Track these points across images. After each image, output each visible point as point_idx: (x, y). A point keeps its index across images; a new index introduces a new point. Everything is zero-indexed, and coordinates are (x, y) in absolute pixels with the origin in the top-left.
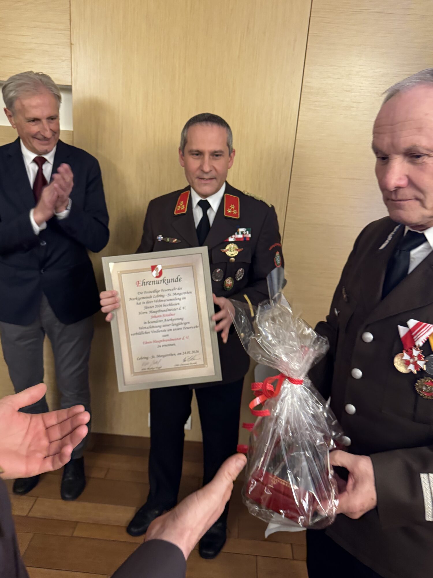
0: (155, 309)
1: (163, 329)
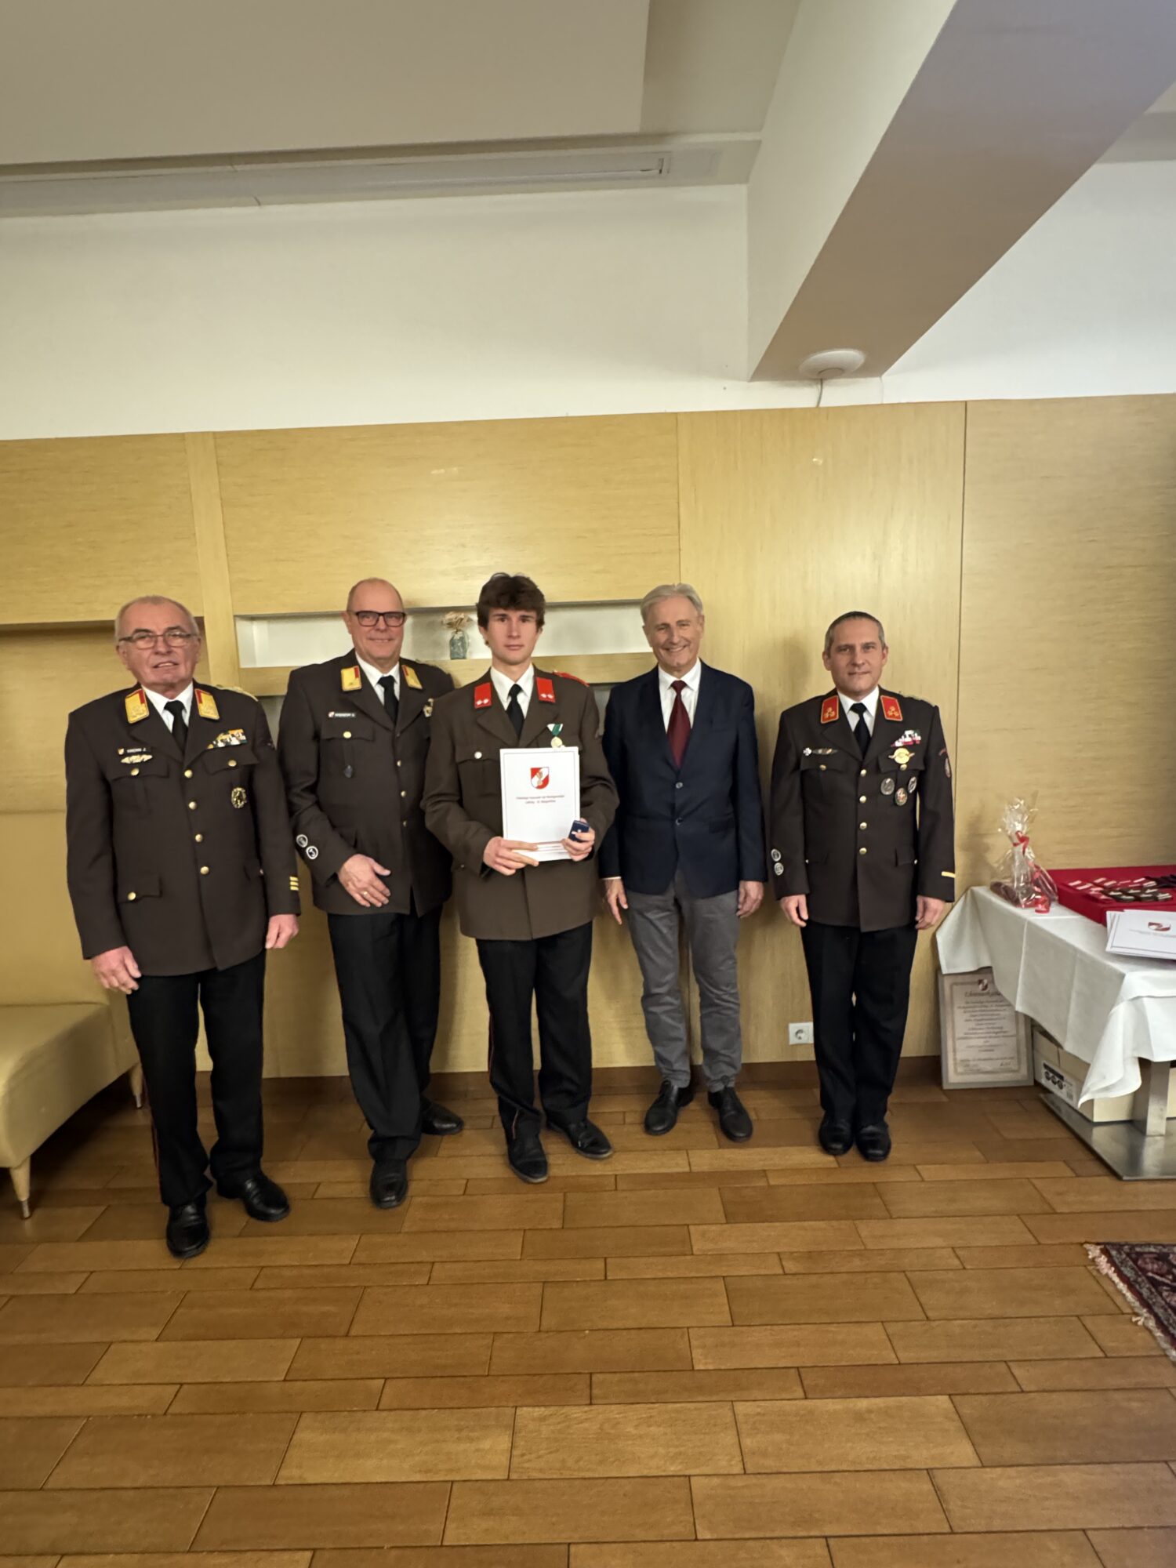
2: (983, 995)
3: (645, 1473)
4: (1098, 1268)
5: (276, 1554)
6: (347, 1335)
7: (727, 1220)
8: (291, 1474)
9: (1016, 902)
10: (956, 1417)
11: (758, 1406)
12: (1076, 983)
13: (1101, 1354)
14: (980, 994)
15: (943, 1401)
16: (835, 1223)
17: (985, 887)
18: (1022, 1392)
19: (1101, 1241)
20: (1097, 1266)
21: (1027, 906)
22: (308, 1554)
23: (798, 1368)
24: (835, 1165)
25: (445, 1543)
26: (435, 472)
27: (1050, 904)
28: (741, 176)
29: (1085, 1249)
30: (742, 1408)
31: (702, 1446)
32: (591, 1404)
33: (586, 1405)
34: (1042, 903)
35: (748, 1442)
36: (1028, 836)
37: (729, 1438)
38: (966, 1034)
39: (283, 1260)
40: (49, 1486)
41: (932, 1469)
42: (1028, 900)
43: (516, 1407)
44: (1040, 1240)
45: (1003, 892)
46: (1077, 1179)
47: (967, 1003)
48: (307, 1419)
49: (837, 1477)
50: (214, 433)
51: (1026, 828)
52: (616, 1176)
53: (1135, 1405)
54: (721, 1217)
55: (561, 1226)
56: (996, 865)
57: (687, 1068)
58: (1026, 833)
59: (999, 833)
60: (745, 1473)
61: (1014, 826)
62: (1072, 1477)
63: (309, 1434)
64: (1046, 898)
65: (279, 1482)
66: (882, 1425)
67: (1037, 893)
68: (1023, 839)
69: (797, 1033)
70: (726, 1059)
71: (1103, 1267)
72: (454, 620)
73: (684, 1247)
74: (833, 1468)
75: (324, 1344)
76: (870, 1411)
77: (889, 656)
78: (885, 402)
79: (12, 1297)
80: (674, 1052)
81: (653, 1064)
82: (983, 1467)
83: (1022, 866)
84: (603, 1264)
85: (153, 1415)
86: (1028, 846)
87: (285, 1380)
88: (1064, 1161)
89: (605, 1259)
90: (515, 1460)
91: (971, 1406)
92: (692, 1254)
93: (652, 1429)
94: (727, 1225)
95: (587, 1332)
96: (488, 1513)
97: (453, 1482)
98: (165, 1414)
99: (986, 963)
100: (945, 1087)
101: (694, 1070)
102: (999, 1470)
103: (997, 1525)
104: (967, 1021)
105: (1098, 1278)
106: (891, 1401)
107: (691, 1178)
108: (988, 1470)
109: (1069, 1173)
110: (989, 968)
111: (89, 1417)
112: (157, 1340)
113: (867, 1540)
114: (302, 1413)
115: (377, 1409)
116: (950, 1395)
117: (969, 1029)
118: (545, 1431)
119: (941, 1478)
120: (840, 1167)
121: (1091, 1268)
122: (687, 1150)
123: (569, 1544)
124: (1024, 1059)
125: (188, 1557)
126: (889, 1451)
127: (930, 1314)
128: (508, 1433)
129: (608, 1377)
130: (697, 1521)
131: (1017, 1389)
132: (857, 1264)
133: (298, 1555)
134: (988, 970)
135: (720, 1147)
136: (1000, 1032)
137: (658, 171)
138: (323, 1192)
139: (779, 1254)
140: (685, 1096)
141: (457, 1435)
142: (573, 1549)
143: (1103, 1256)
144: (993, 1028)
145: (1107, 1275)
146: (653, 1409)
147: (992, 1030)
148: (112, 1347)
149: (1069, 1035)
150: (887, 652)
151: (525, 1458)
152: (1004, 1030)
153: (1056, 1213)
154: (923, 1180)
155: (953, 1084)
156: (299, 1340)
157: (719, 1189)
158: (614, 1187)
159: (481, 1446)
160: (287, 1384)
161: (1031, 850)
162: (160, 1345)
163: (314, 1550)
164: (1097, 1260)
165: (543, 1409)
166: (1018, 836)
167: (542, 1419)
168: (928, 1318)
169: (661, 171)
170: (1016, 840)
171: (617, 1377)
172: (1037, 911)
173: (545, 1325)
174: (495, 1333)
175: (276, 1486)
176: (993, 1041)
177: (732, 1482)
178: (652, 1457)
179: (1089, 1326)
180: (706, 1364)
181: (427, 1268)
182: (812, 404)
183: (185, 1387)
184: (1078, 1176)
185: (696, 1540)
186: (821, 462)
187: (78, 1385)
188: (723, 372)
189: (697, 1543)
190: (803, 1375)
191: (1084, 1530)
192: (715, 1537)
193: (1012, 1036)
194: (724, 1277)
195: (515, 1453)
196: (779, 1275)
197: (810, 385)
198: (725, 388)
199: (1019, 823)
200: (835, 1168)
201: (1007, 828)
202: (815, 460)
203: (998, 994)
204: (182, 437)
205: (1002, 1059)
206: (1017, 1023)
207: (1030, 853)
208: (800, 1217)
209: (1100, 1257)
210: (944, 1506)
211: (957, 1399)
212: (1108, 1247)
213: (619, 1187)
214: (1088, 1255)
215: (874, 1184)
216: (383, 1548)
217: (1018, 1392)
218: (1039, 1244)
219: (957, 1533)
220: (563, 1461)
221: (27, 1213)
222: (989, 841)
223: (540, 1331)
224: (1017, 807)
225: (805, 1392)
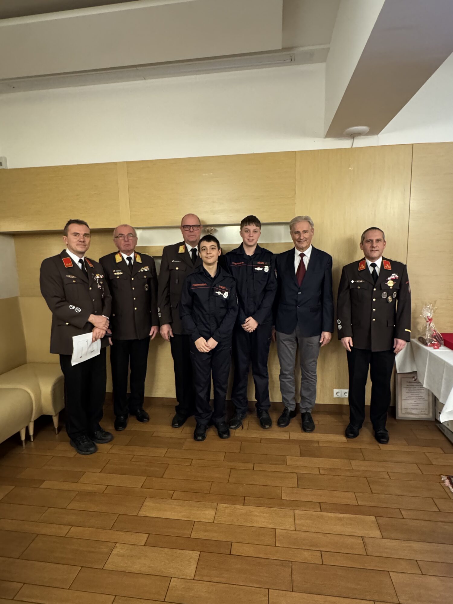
0: (412, 392)
1: (415, 399)
2: (414, 383)
3: (260, 526)
4: (445, 483)
5: (137, 533)
6: (162, 477)
7: (301, 455)
8: (142, 513)
9: (426, 344)
10: (376, 523)
11: (303, 512)
12: (444, 375)
13: (438, 511)
14: (413, 382)
15: (373, 518)
16: (343, 460)
17: (415, 339)
18: (403, 518)
19: (447, 475)
20: (444, 483)
21: (430, 346)
22: (147, 535)
23: (320, 503)
24: (346, 441)
25: (191, 537)
26: (204, 175)
27: (440, 346)
28: (324, 59)
29: (441, 477)
30: (296, 512)
31: (281, 521)
32: (244, 505)
33: (242, 505)
34: (436, 345)
35: (297, 522)
36: (432, 318)
37: (291, 520)
38: (406, 398)
39: (141, 454)
40: (68, 507)
41: (363, 537)
42: (431, 343)
43: (218, 503)
44: (423, 472)
45: (422, 340)
46: (445, 454)
47: (407, 385)
48: (147, 499)
49: (328, 535)
50: (127, 162)
51: (432, 315)
52: (261, 438)
53: (446, 527)
54: (299, 453)
55: (239, 452)
56: (419, 330)
57: (295, 404)
58: (432, 317)
59: (421, 317)
60: (295, 530)
61: (427, 314)
62: (416, 545)
63: (149, 503)
64: (439, 343)
65: (138, 515)
66: (347, 522)
67: (435, 341)
68: (430, 320)
69: (337, 393)
70: (309, 401)
71: (447, 483)
72: (209, 230)
73: (284, 462)
74: (326, 532)
75: (154, 479)
76: (344, 518)
77: (386, 245)
78: (379, 145)
79: (54, 456)
80: (290, 397)
81: (281, 401)
82: (383, 538)
83: (430, 329)
84: (253, 465)
85: (99, 493)
86: (432, 322)
87: (141, 488)
88: (441, 448)
89: (254, 464)
90: (216, 518)
91: (381, 521)
92: (286, 465)
93: (264, 514)
94: (301, 457)
95: (245, 485)
96: (206, 531)
97: (195, 521)
98: (103, 493)
99: (415, 370)
100: (397, 418)
101: (297, 404)
102: (389, 540)
103: (384, 555)
104: (407, 393)
105: (444, 487)
106: (352, 516)
107: (289, 441)
108: (384, 539)
109: (442, 452)
110: (416, 372)
111: (79, 491)
112: (100, 473)
113: (336, 553)
114: (146, 497)
115: (171, 499)
116: (375, 516)
117: (408, 396)
118: (227, 511)
119: (366, 540)
120: (348, 442)
121: (442, 484)
122: (289, 432)
123: (232, 542)
124: (431, 410)
125: (110, 531)
126: (348, 530)
127: (373, 492)
128: (214, 510)
129: (252, 498)
130: (276, 541)
131: (402, 517)
132: (348, 474)
133: (144, 535)
134: (415, 373)
135: (302, 432)
136: (421, 398)
137: (290, 60)
138: (155, 434)
139: (319, 468)
140: (293, 414)
141: (197, 509)
142: (233, 544)
143: (448, 480)
144: (418, 396)
145: (448, 487)
146: (266, 509)
147: (418, 397)
148: (86, 473)
149: (441, 395)
150: (386, 244)
151: (220, 517)
152: (423, 397)
153: (432, 465)
154: (380, 449)
155: (400, 417)
156: (146, 477)
157: (300, 446)
158: (260, 442)
159: (205, 513)
160: (142, 489)
161: (433, 324)
162: (101, 474)
163: (149, 534)
164: (445, 481)
165: (227, 505)
166: (428, 318)
167: (227, 508)
168: (372, 493)
169: (291, 60)
170: (428, 320)
171: (255, 498)
172: (434, 348)
173: (230, 481)
174: (212, 482)
175: (138, 516)
176: (418, 402)
177: (289, 532)
178: (264, 522)
179: (436, 502)
180: (286, 498)
181: (191, 460)
182: (350, 147)
183: (109, 486)
184: (445, 453)
185: (275, 546)
186: (352, 169)
187: (75, 482)
188: (314, 135)
189: (275, 547)
190: (321, 505)
191: (416, 561)
192: (282, 546)
193: (426, 400)
194: (297, 473)
195: (217, 515)
196: (318, 474)
197: (348, 139)
198: (315, 141)
199: (429, 313)
200: (345, 443)
201: (424, 314)
202: (350, 168)
203: (420, 383)
204: (115, 163)
205: (422, 409)
206: (429, 395)
207: (433, 325)
208: (328, 457)
209: (446, 480)
210: (366, 548)
211: (378, 518)
212: (450, 477)
213: (262, 442)
214: (442, 479)
215: (361, 449)
216: (171, 536)
217: (402, 518)
218: (423, 474)
219: (369, 556)
220: (233, 520)
221: (57, 433)
222: (419, 320)
223: (228, 483)
224: (428, 307)
225: (321, 509)
